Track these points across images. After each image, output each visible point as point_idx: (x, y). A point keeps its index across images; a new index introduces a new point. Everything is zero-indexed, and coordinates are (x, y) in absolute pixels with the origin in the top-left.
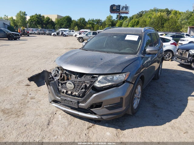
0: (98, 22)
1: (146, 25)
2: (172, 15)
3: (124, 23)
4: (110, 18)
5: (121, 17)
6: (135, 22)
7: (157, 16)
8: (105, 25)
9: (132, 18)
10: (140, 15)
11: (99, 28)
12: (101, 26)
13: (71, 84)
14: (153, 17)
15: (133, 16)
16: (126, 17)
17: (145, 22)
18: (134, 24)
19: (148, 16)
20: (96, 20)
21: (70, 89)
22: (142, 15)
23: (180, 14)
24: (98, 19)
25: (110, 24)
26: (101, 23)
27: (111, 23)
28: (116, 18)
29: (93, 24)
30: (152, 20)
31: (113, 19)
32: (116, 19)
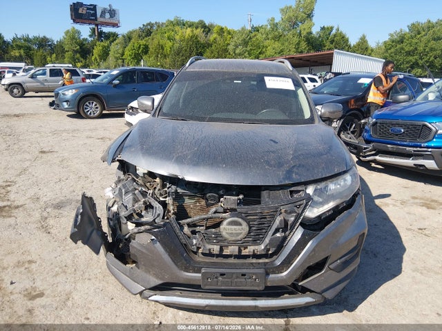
0: (43, 43)
1: (165, 56)
2: (215, 35)
3: (113, 48)
4: (73, 36)
5: (101, 34)
6: (139, 48)
7: (186, 37)
8: (63, 51)
9: (128, 38)
10: (147, 31)
11: (49, 59)
12: (51, 54)
13: (240, 225)
14: (177, 37)
15: (131, 33)
16: (115, 36)
17: (163, 49)
18: (138, 51)
19: (166, 35)
20: (36, 38)
21: (234, 239)
22: (151, 33)
23: (229, 33)
24: (41, 36)
25: (75, 49)
26: (49, 45)
27: (78, 47)
28: (90, 36)
29: (29, 49)
30: (177, 45)
31: (82, 38)
32: (90, 39)
